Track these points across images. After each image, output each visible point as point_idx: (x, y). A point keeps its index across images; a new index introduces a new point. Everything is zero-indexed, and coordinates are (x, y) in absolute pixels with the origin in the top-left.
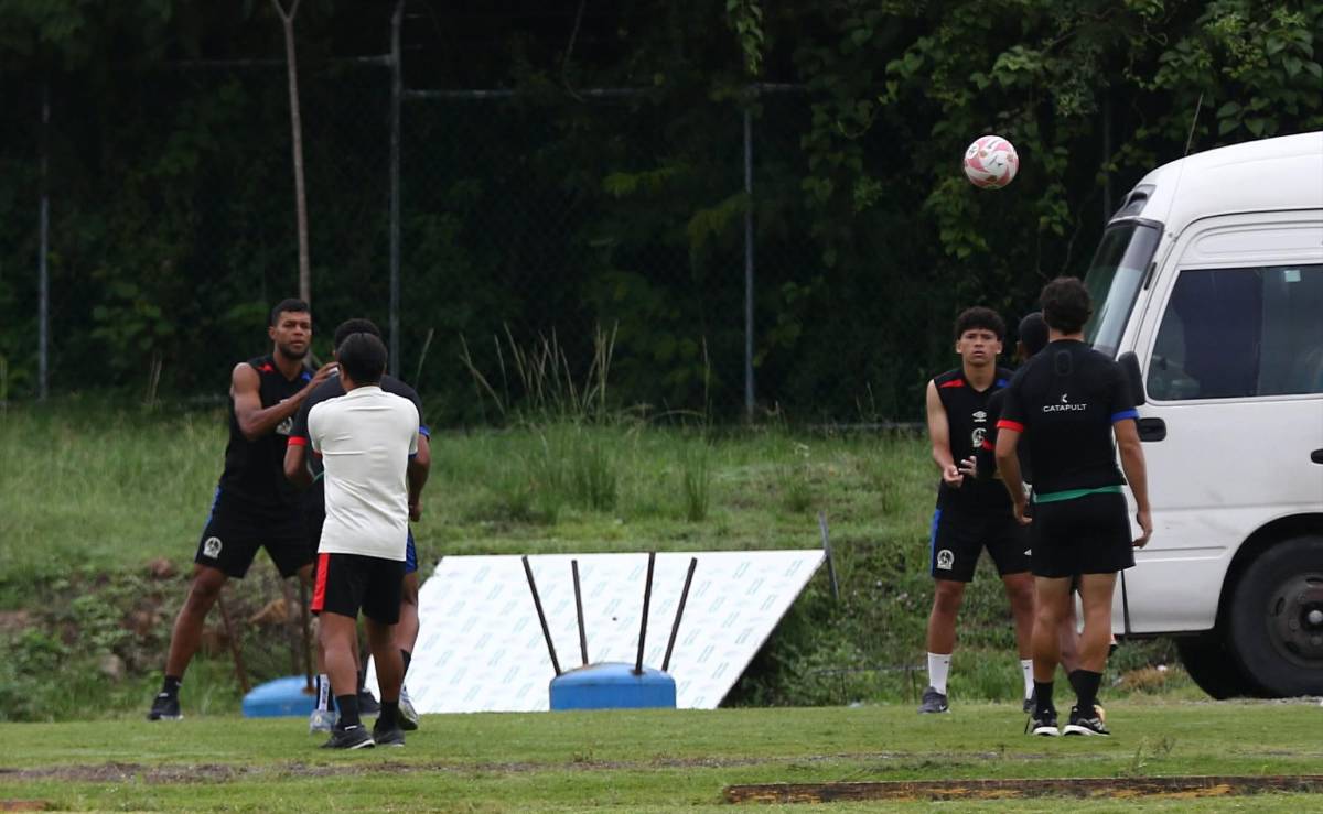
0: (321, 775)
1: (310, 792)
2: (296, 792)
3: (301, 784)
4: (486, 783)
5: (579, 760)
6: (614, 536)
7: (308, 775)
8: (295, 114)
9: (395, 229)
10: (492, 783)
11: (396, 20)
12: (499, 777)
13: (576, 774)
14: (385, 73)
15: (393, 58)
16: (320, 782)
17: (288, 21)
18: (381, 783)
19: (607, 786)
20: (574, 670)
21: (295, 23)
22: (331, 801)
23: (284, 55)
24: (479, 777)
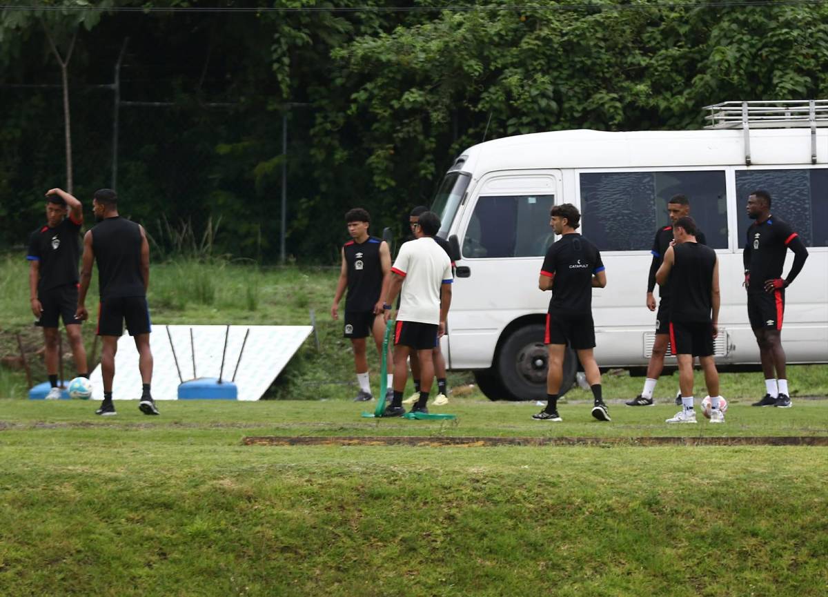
0: (51, 428)
1: (43, 436)
2: (37, 436)
3: (41, 432)
4: (129, 433)
5: (176, 423)
6: (212, 317)
7: (45, 427)
8: (67, 111)
9: (115, 168)
10: (132, 433)
11: (117, 67)
12: (137, 430)
13: (175, 430)
14: (112, 92)
15: (115, 86)
16: (50, 431)
17: (64, 66)
18: (80, 432)
19: (188, 436)
20: (190, 381)
21: (68, 67)
22: (53, 440)
23: (61, 82)
24: (127, 430)
